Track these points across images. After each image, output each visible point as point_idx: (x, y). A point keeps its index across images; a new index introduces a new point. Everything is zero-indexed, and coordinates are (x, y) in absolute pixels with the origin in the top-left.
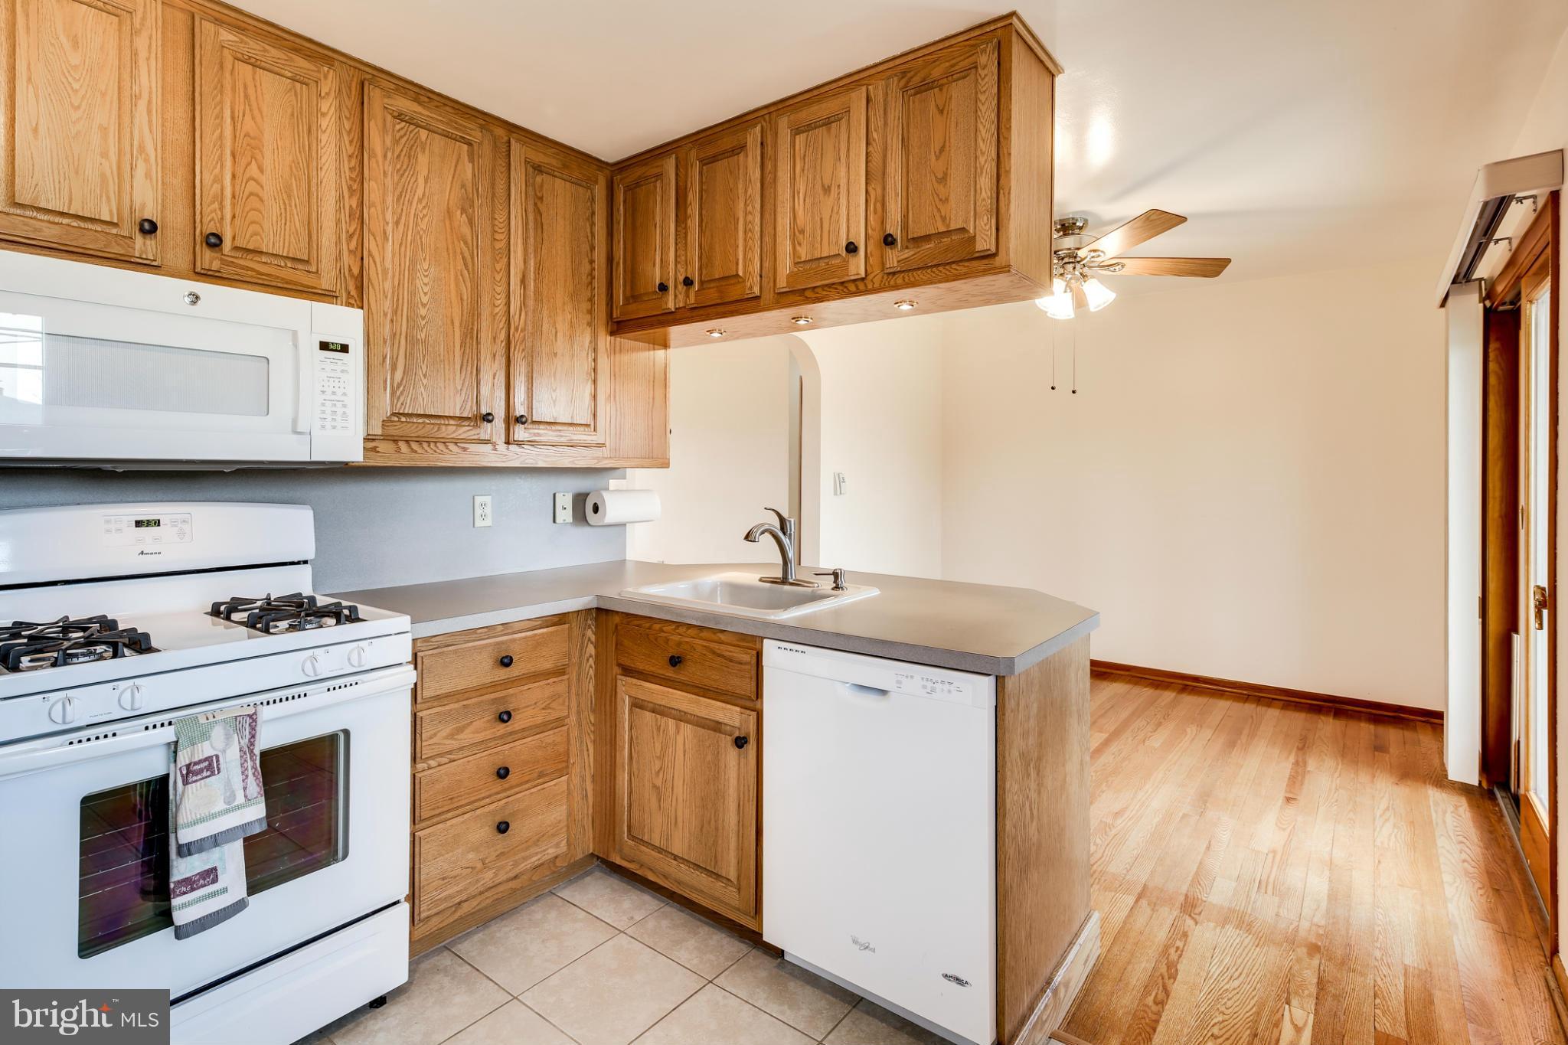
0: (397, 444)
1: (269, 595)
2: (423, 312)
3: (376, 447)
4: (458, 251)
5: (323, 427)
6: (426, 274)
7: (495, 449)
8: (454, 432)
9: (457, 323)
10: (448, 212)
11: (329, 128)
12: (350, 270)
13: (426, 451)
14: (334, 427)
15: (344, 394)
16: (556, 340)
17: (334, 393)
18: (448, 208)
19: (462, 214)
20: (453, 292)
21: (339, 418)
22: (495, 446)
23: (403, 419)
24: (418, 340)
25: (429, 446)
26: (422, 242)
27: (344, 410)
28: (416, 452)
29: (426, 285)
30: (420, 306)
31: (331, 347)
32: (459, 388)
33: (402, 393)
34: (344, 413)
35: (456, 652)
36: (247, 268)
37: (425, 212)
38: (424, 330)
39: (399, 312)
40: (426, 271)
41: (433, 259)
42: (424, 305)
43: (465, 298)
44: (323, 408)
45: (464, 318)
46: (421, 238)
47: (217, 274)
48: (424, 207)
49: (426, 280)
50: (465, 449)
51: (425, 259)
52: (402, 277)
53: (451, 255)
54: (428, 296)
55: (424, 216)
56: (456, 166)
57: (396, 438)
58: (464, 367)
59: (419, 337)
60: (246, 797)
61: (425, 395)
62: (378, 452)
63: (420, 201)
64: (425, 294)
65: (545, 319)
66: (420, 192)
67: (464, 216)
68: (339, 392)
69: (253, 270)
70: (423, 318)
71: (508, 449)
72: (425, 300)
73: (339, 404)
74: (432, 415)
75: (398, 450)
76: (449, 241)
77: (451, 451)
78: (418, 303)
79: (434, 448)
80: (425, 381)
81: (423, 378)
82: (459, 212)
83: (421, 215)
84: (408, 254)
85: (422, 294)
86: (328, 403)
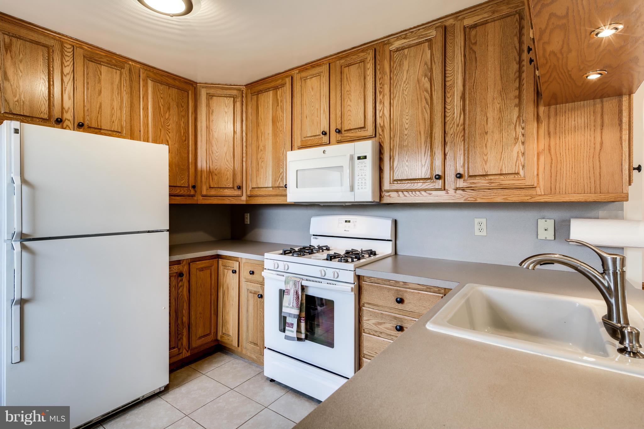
0: (398, 193)
1: (362, 249)
2: (406, 132)
3: (390, 195)
4: (423, 97)
5: (358, 188)
6: (407, 115)
7: (448, 193)
8: (421, 186)
9: (422, 133)
10: (418, 81)
11: (370, 74)
12: (380, 124)
13: (411, 196)
14: (362, 188)
15: (365, 175)
16: (487, 124)
17: (362, 175)
18: (418, 79)
19: (425, 78)
20: (421, 118)
21: (363, 185)
22: (447, 191)
23: (399, 182)
24: (404, 146)
25: (412, 193)
26: (405, 101)
27: (365, 181)
28: (406, 196)
29: (407, 119)
30: (405, 130)
31: (361, 158)
32: (424, 164)
33: (397, 170)
34: (365, 183)
35: (377, 287)
36: (347, 136)
37: (407, 86)
38: (407, 141)
39: (396, 136)
40: (407, 113)
41: (411, 106)
42: (406, 129)
43: (427, 119)
44: (358, 181)
45: (426, 129)
46: (405, 99)
47: (341, 141)
48: (406, 84)
49: (407, 118)
50: (430, 194)
51: (407, 108)
52: (397, 120)
53: (419, 101)
54: (408, 125)
55: (407, 88)
56: (422, 56)
57: (397, 191)
58: (426, 153)
59: (404, 144)
60: (293, 305)
61: (407, 170)
62: (391, 197)
63: (405, 82)
64: (407, 124)
65: (478, 114)
66: (404, 79)
67: (426, 79)
68: (363, 174)
69: (349, 136)
70: (406, 135)
71: (455, 192)
72: (407, 127)
73: (363, 179)
74: (410, 179)
75: (399, 196)
76: (419, 94)
77: (423, 195)
78: (404, 129)
79: (415, 194)
80: (407, 164)
81: (406, 162)
82: (423, 78)
83: (405, 89)
84: (400, 108)
85: (405, 124)
86: (360, 179)
